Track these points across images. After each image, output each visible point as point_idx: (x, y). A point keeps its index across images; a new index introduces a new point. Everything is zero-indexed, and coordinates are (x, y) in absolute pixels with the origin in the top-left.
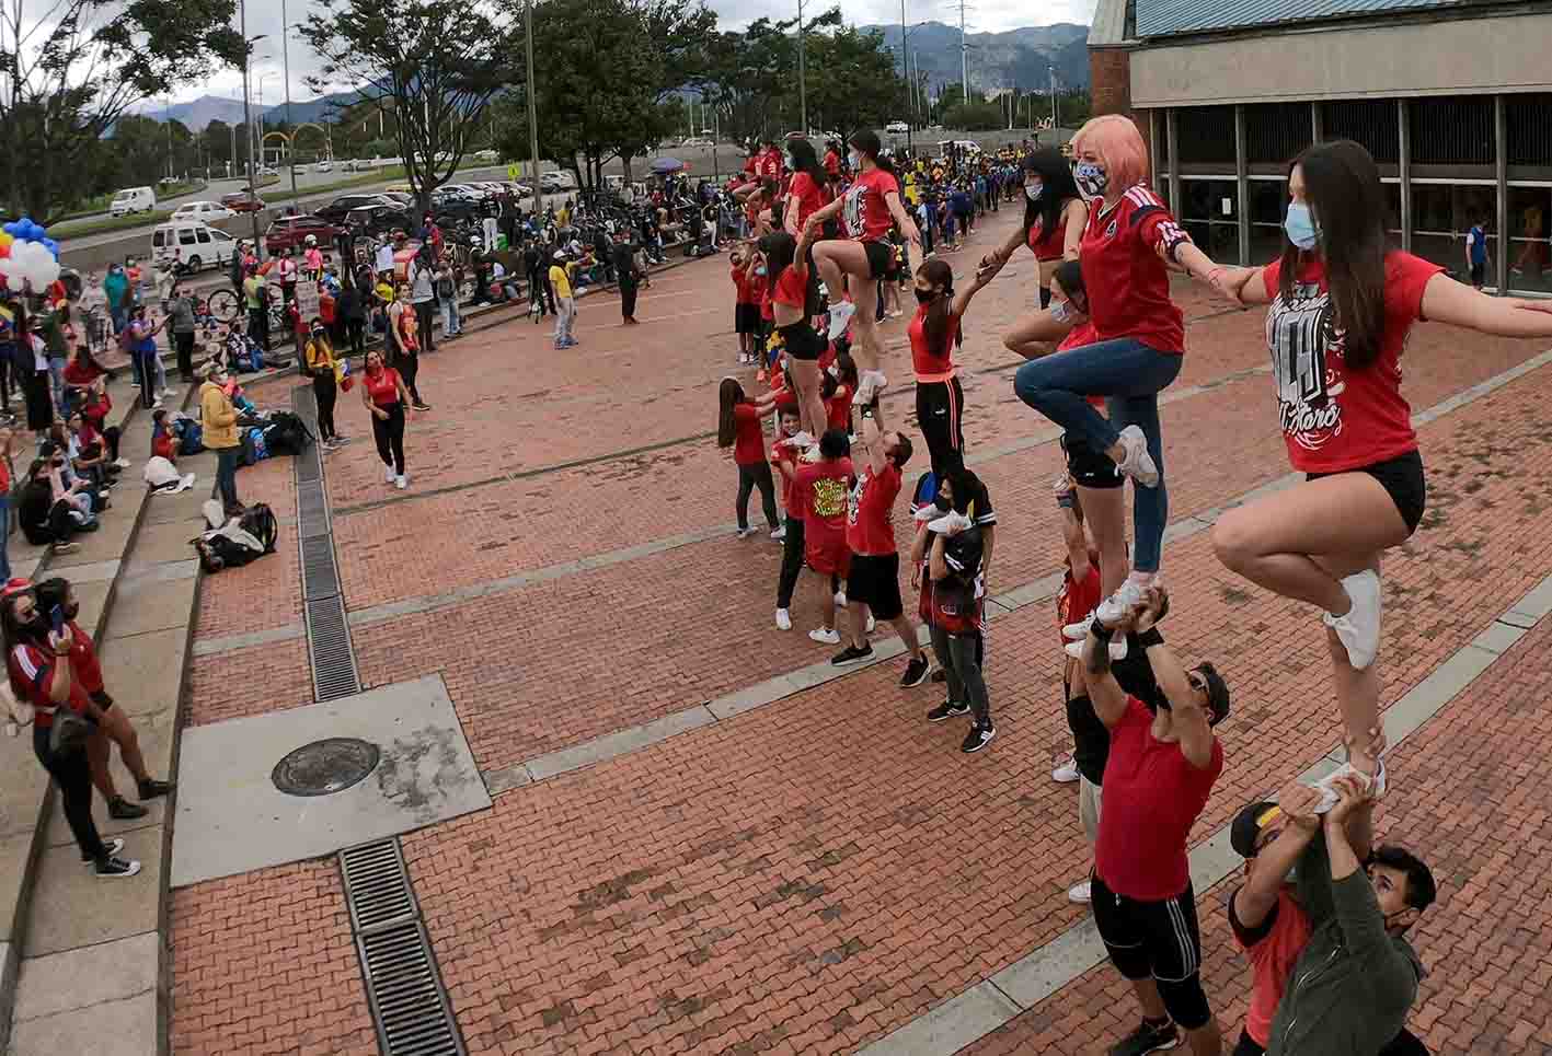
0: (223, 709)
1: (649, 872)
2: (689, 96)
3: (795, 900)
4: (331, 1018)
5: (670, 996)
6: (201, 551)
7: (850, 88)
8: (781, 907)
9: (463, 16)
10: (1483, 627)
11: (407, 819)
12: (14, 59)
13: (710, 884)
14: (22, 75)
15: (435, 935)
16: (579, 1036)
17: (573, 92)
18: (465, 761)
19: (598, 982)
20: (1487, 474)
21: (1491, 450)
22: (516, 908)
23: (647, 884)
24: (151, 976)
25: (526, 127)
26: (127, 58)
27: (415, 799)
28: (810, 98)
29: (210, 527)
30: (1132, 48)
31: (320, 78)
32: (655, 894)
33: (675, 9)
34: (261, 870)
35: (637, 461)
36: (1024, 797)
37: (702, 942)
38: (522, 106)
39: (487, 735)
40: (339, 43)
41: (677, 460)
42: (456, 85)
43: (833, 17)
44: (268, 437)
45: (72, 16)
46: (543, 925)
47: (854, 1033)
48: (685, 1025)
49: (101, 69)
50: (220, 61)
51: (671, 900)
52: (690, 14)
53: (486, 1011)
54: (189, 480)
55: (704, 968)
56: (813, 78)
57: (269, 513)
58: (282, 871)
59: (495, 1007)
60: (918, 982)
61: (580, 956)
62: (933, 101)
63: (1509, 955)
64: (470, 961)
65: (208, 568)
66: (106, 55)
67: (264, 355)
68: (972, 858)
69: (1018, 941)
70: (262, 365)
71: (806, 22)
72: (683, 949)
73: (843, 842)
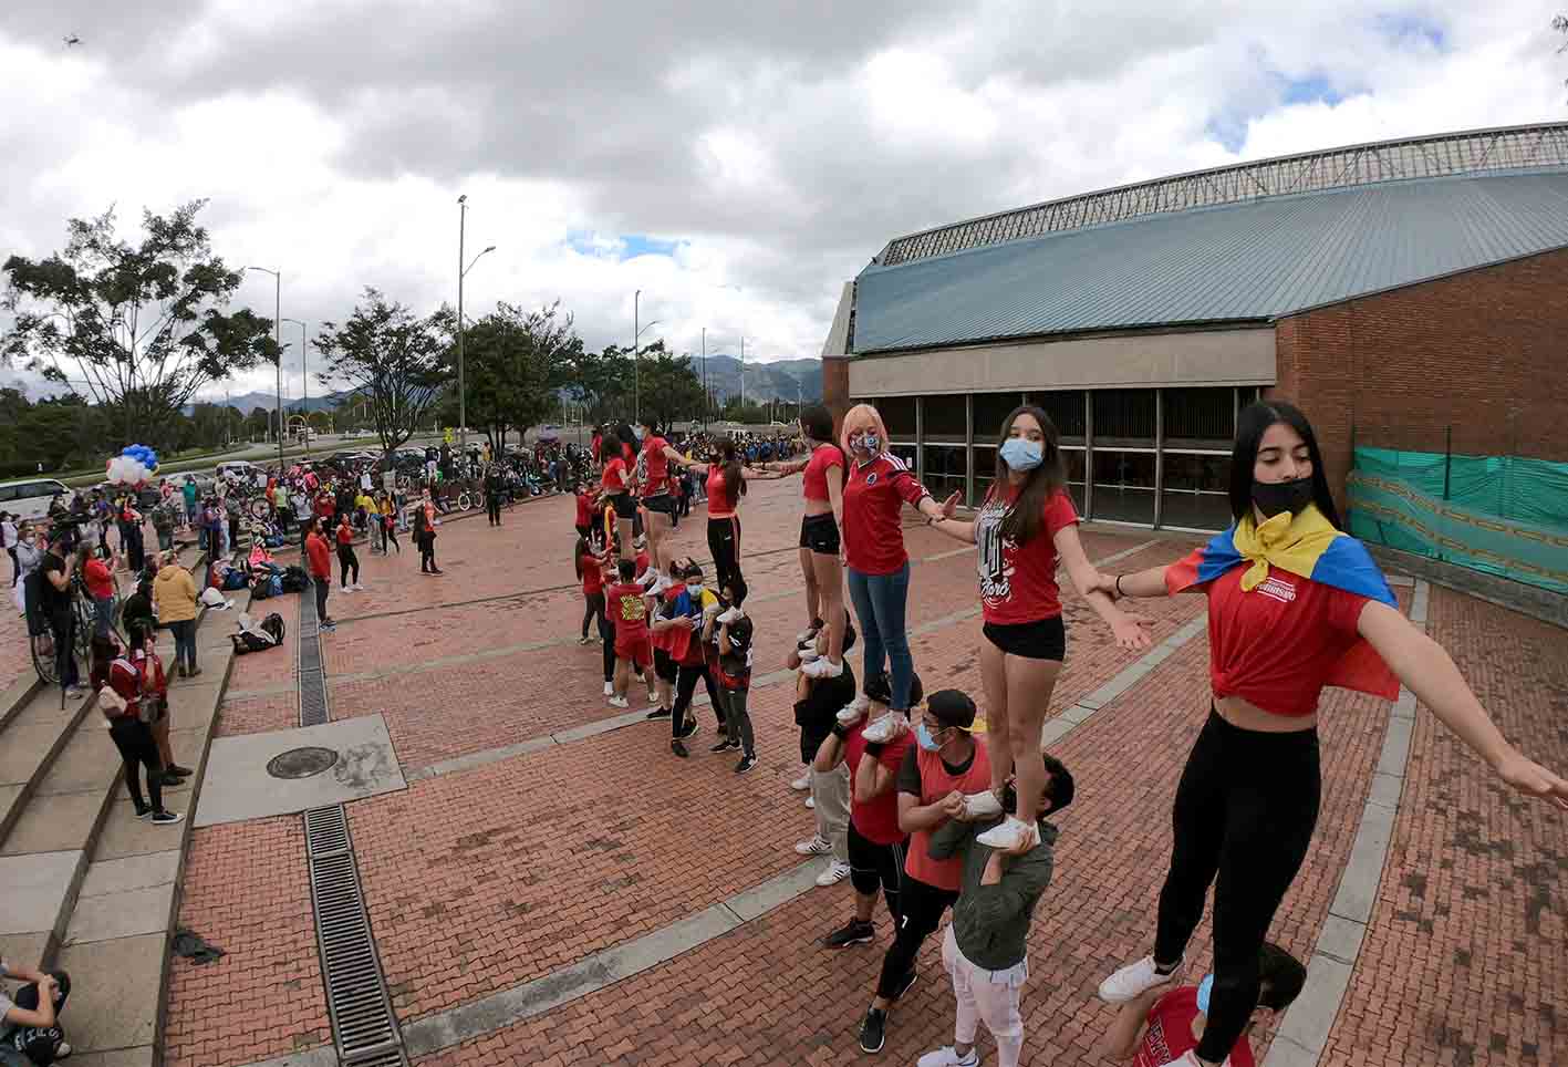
0: (240, 728)
1: (507, 829)
2: (565, 396)
3: (599, 849)
4: (285, 906)
5: (511, 903)
6: (235, 640)
7: (668, 391)
8: (589, 854)
9: (419, 336)
10: (1066, 708)
11: (352, 794)
12: (131, 355)
13: (544, 838)
14: (135, 364)
15: (360, 861)
16: (447, 924)
17: (488, 384)
18: (392, 761)
19: (464, 893)
20: (1073, 621)
21: (1077, 608)
22: (416, 847)
23: (502, 836)
24: (172, 874)
25: (457, 406)
26: (203, 356)
27: (357, 782)
28: (641, 398)
29: (242, 628)
30: (851, 360)
31: (326, 375)
32: (507, 843)
33: (556, 338)
34: (253, 820)
35: (520, 600)
36: (755, 795)
37: (536, 871)
38: (455, 392)
39: (409, 748)
40: (339, 352)
41: (545, 600)
42: (412, 381)
43: (659, 346)
44: (283, 581)
45: (168, 327)
46: (432, 857)
47: (629, 931)
48: (517, 920)
49: (186, 362)
50: (263, 358)
51: (517, 846)
52: (565, 340)
53: (388, 906)
54: (231, 603)
55: (533, 888)
56: (643, 384)
57: (280, 619)
58: (267, 821)
59: (394, 905)
60: (674, 902)
61: (454, 877)
62: (722, 406)
63: (1077, 903)
64: (381, 877)
65: (239, 652)
66: (189, 353)
67: (283, 537)
68: (718, 830)
69: (744, 881)
70: (283, 543)
71: (640, 349)
72: (521, 875)
73: (633, 816)
